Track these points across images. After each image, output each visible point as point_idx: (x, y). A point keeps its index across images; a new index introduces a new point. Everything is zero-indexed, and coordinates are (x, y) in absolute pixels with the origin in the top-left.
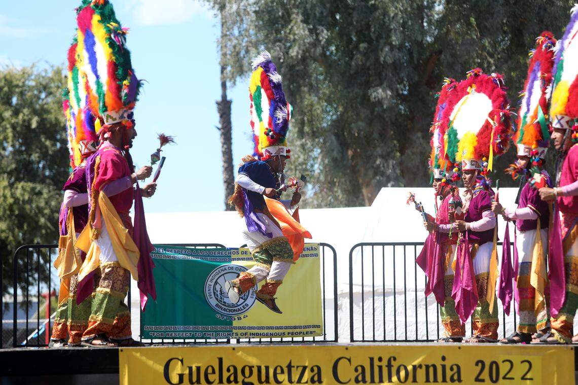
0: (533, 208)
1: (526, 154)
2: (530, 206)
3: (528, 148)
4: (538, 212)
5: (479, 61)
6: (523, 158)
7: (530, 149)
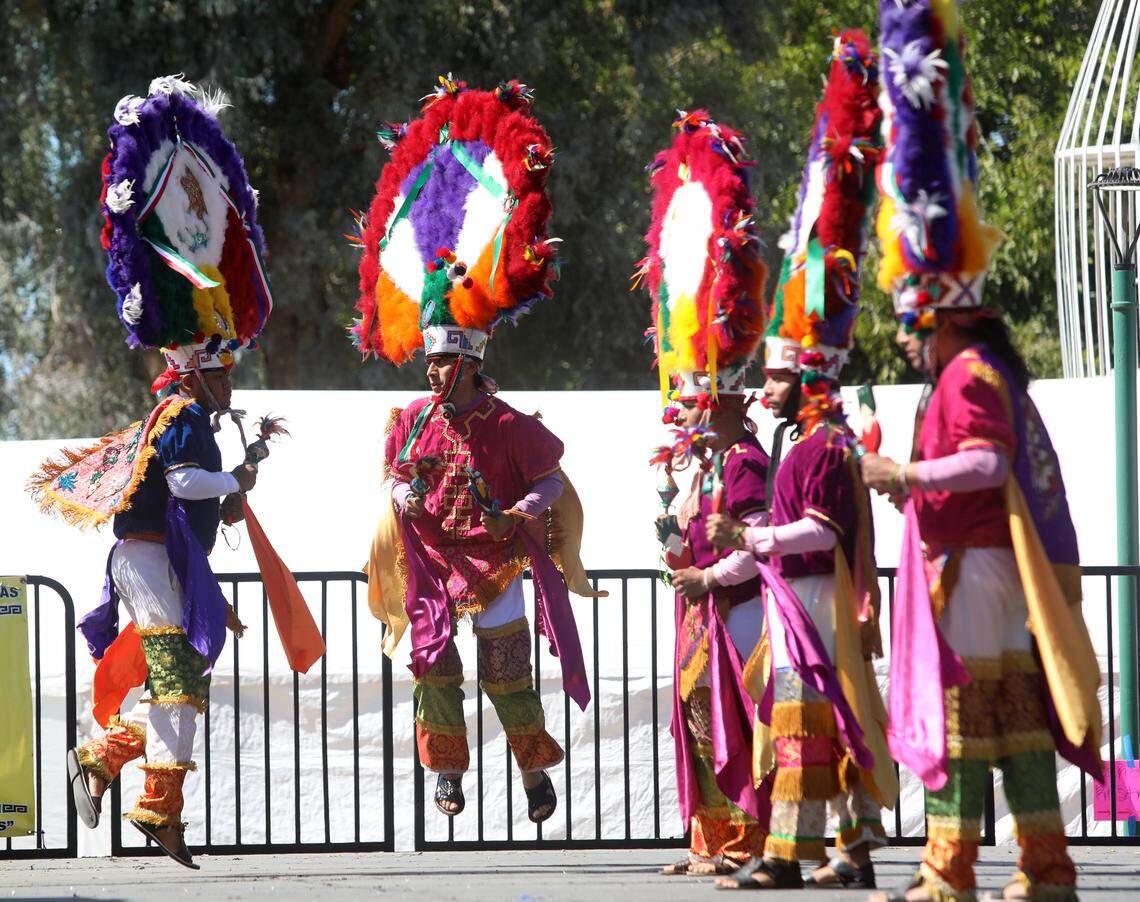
0: (820, 515)
1: (789, 364)
2: (811, 511)
3: (793, 349)
4: (837, 527)
5: (471, 10)
6: (780, 375)
7: (799, 351)
